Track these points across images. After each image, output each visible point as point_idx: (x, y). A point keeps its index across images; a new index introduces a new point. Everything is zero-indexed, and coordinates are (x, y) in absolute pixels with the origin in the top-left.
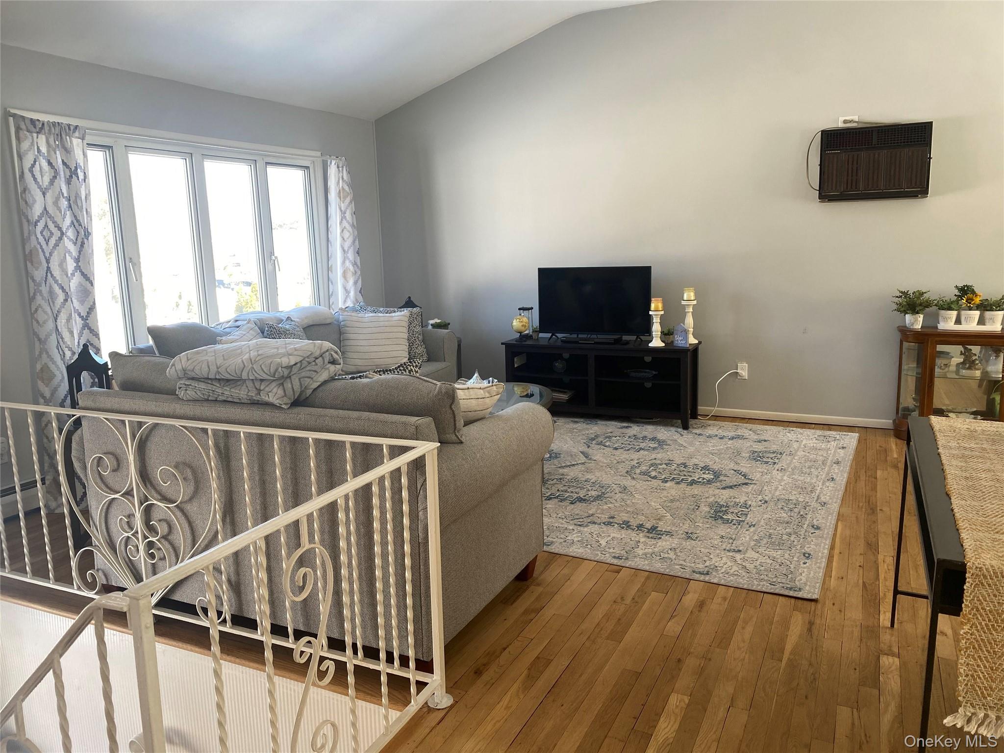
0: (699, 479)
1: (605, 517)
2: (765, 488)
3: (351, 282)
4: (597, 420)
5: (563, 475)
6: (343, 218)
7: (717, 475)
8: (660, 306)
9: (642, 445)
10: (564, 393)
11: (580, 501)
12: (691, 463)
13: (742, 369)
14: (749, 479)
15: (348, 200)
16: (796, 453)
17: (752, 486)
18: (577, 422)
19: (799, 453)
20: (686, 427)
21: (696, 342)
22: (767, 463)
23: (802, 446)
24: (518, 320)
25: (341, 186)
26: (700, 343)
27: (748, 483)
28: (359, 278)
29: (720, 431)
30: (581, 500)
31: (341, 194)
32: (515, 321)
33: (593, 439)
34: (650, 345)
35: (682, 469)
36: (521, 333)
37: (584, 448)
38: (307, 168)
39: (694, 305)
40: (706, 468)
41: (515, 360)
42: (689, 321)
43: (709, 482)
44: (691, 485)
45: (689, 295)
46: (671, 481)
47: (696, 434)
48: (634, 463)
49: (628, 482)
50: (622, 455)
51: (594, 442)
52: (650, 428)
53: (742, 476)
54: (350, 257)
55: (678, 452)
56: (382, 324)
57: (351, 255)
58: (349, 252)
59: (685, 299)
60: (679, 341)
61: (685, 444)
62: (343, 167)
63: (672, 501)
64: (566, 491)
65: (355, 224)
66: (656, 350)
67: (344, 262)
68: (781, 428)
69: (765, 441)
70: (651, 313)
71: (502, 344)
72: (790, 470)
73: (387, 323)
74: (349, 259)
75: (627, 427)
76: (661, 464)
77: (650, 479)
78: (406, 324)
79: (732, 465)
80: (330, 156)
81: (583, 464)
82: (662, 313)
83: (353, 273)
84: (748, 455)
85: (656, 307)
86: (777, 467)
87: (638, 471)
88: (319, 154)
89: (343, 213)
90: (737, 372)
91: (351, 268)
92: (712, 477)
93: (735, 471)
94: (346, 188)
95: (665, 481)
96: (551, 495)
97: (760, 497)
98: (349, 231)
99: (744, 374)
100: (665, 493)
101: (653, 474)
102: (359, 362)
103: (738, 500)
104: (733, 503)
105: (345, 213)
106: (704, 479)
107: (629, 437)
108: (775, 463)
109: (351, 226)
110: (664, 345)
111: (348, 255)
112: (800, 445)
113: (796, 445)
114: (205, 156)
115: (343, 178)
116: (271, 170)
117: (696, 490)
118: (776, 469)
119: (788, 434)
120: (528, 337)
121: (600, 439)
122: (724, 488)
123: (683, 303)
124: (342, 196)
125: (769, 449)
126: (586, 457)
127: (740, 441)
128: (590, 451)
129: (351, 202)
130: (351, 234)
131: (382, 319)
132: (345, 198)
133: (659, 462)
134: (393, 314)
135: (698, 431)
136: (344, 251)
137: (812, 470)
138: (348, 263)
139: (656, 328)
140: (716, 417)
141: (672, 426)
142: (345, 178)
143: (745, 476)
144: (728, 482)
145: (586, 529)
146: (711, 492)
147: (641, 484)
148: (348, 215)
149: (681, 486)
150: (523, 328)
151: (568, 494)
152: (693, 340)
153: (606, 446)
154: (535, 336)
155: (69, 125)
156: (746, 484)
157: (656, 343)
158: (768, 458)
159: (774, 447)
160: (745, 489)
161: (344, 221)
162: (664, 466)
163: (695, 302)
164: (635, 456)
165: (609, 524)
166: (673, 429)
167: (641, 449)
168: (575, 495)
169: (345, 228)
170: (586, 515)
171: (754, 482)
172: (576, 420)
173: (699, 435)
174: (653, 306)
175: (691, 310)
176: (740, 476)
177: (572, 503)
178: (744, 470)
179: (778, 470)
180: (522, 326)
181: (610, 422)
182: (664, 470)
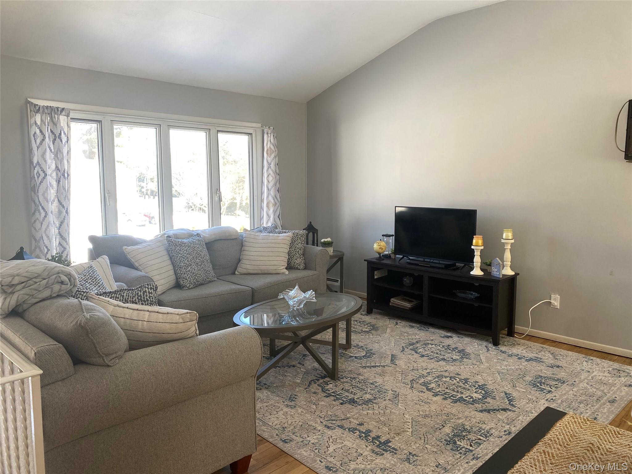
0: (467, 397)
1: (355, 422)
2: (520, 418)
3: (272, 210)
4: (429, 327)
5: (359, 374)
6: (269, 167)
7: (487, 395)
8: (480, 242)
9: (447, 356)
10: (410, 301)
11: (350, 403)
12: (472, 380)
13: (555, 300)
14: (513, 405)
15: (273, 156)
16: (579, 383)
17: (509, 413)
18: (413, 327)
19: (581, 385)
20: (496, 343)
21: (513, 273)
22: (542, 390)
23: (590, 378)
24: (377, 244)
25: (269, 147)
26: (517, 274)
27: (508, 409)
28: (278, 208)
29: (524, 352)
30: (353, 402)
31: (269, 151)
32: (375, 244)
33: (413, 344)
34: (472, 273)
35: (461, 384)
36: (379, 254)
37: (397, 352)
38: (251, 134)
39: (512, 244)
40: (482, 387)
41: (376, 272)
42: (508, 256)
43: (474, 402)
44: (456, 402)
45: (508, 235)
46: (441, 395)
47: (501, 351)
48: (425, 373)
49: (404, 391)
50: (423, 363)
51: (411, 347)
52: (467, 340)
53: (508, 400)
54: (272, 194)
55: (471, 367)
56: (269, 241)
57: (272, 192)
58: (272, 190)
59: (504, 237)
60: (494, 272)
61: (483, 360)
62: (271, 134)
63: (426, 416)
64: (347, 391)
65: (278, 171)
66: (476, 278)
67: (268, 197)
68: (581, 356)
69: (558, 367)
70: (472, 247)
71: (365, 260)
72: (559, 401)
73: (273, 241)
74: (271, 195)
75: (448, 337)
76: (446, 377)
77: (425, 390)
78: (288, 243)
79: (508, 388)
80: (266, 126)
81: (384, 366)
82: (482, 248)
83: (273, 204)
84: (531, 379)
85: (477, 243)
86: (549, 396)
87: (422, 380)
88: (259, 125)
89: (269, 164)
90: (551, 302)
91: (272, 201)
92: (480, 397)
93: (506, 394)
94: (272, 147)
95: (436, 395)
96: (332, 393)
97: (508, 426)
98: (272, 176)
99: (556, 304)
100: (426, 407)
101: (433, 385)
102: (249, 267)
103: (484, 426)
104: (477, 429)
105: (270, 164)
106: (472, 398)
107: (443, 346)
108: (550, 392)
109: (274, 173)
110: (482, 273)
111: (271, 192)
112: (588, 376)
113: (583, 376)
114: (170, 126)
115: (270, 141)
116: (221, 136)
117: (456, 408)
118: (546, 399)
119: (585, 363)
120: (388, 257)
121: (418, 345)
122: (481, 411)
123: (503, 241)
124: (269, 153)
125: (555, 376)
126: (392, 360)
127: (534, 364)
128: (400, 355)
129: (275, 157)
130: (273, 178)
131: (271, 238)
132: (271, 154)
133: (447, 374)
134: (282, 235)
135: (503, 348)
136: (268, 189)
137: (582, 405)
138: (270, 198)
139: (477, 260)
140: (530, 337)
141: (487, 341)
142: (272, 141)
143: (510, 401)
144: (491, 403)
145: (329, 433)
146: (466, 413)
147: (413, 395)
148: (272, 166)
149: (445, 402)
150: (381, 250)
151: (347, 394)
152: (508, 272)
153: (416, 352)
154: (393, 256)
155: (58, 108)
156: (505, 410)
157: (477, 272)
158: (547, 385)
159: (562, 374)
160: (501, 416)
161: (270, 170)
162: (448, 379)
163: (513, 241)
164: (432, 365)
165: (352, 430)
166: (485, 343)
167: (444, 359)
168: (351, 396)
169: (270, 174)
170: (343, 417)
171: (514, 409)
172: (414, 325)
173: (503, 352)
174: (474, 241)
175: (509, 247)
176: (507, 400)
177: (342, 404)
178: (515, 394)
179: (547, 400)
180: (380, 248)
181: (437, 331)
182: (445, 382)
